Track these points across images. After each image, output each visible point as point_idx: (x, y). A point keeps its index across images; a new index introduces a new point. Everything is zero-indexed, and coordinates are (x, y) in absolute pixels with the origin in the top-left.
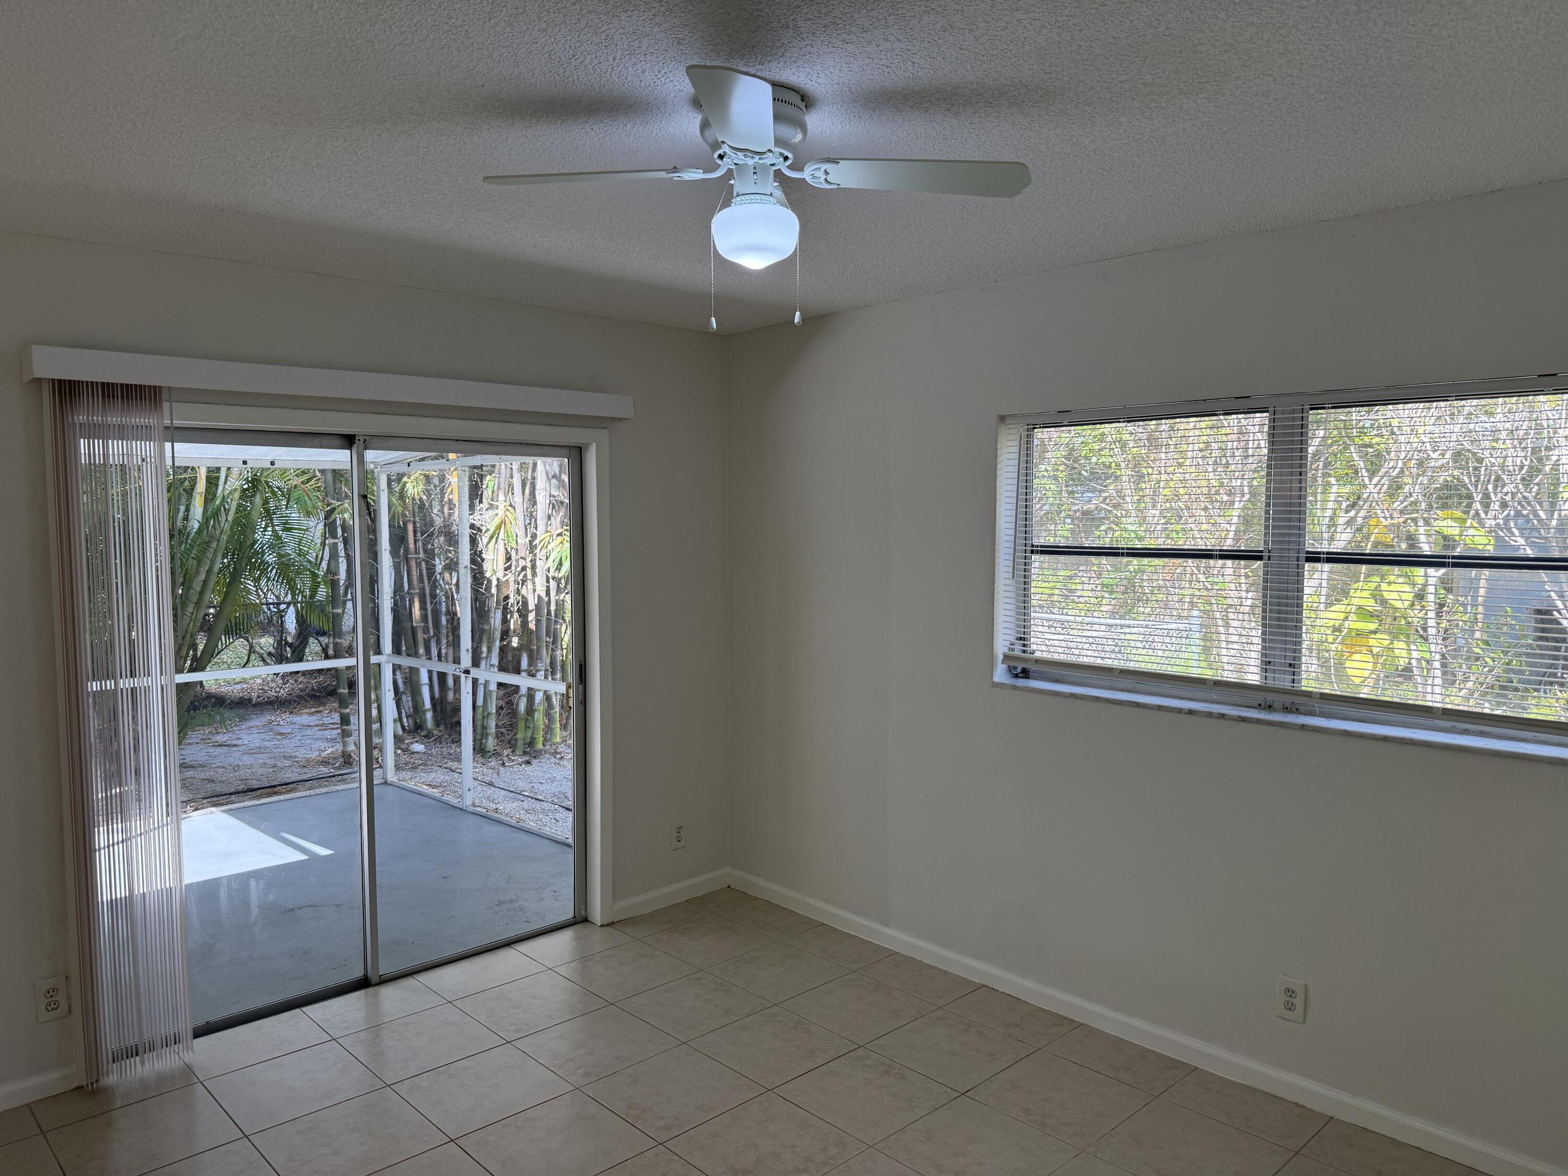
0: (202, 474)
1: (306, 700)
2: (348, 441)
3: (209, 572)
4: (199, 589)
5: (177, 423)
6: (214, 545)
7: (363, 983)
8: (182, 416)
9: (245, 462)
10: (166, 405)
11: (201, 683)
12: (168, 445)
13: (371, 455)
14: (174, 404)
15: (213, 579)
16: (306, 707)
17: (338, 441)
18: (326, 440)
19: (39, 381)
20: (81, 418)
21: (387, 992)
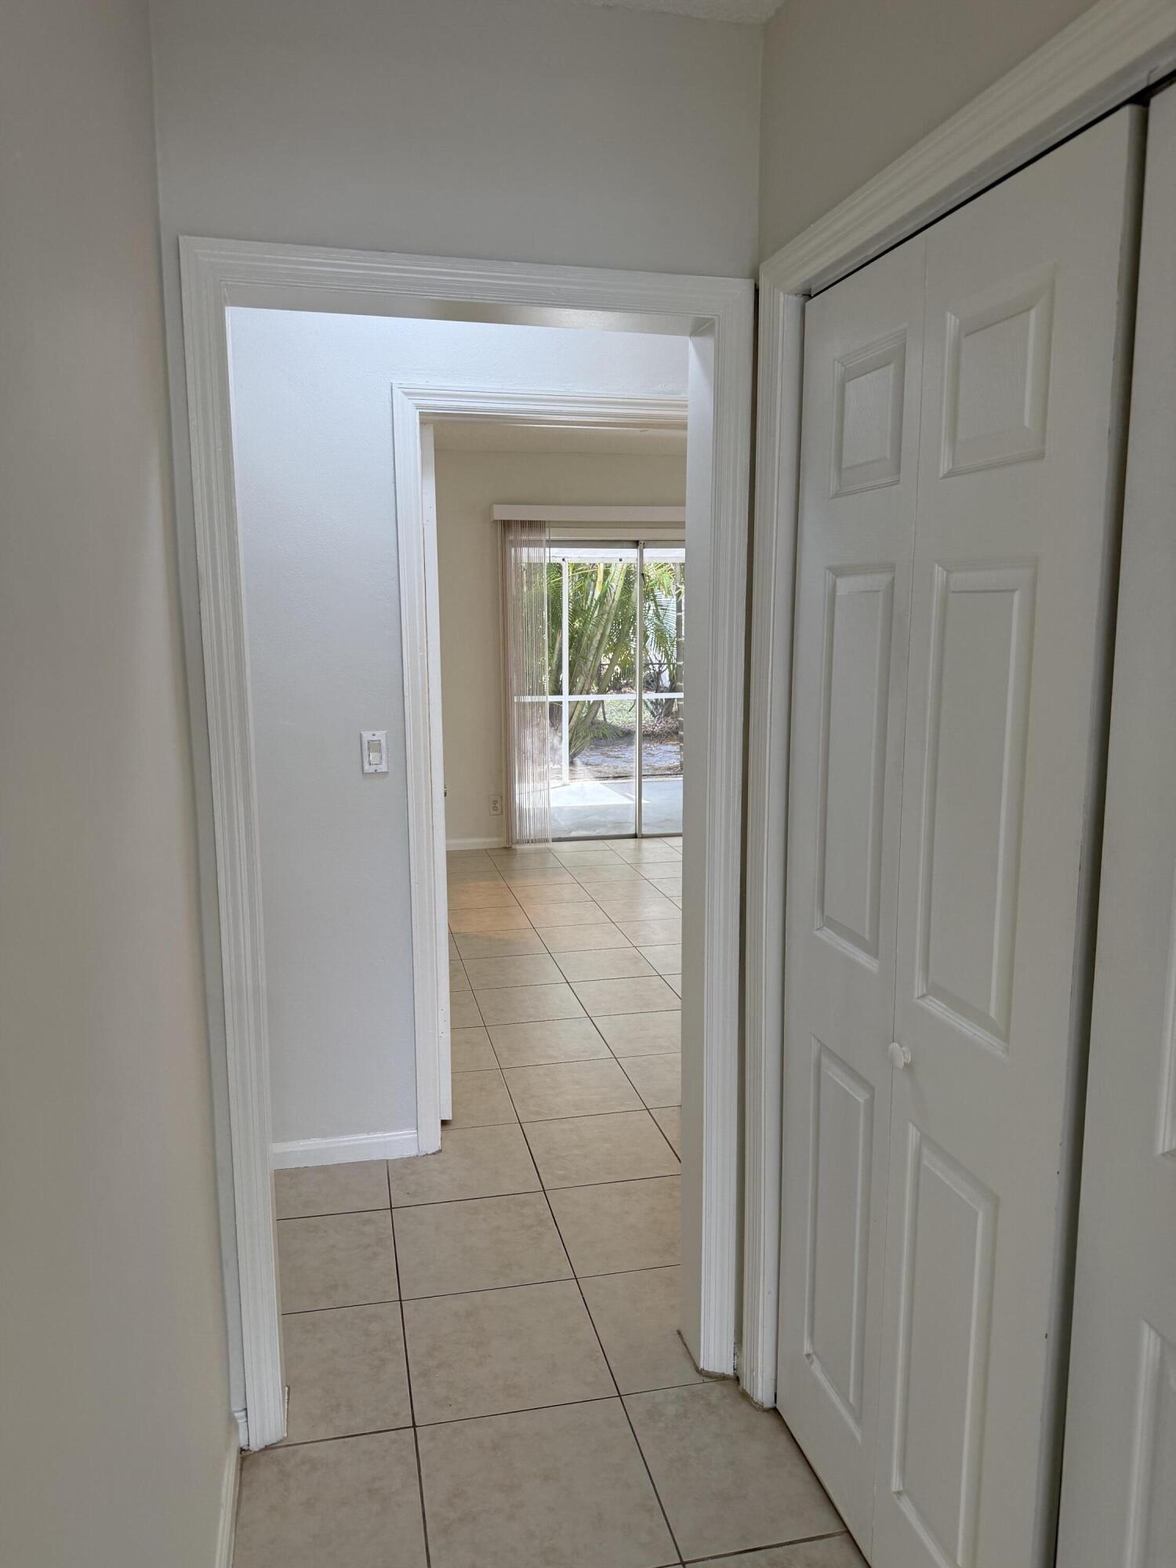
0: (601, 568)
1: (672, 736)
2: (636, 544)
3: (603, 635)
4: (596, 646)
5: (552, 538)
6: (605, 616)
7: (635, 836)
8: (552, 534)
9: (621, 560)
10: (547, 530)
11: (603, 701)
12: (547, 549)
13: (649, 553)
14: (551, 529)
15: (606, 639)
16: (671, 740)
17: (631, 544)
18: (625, 544)
19: (497, 521)
20: (511, 538)
21: (646, 844)
